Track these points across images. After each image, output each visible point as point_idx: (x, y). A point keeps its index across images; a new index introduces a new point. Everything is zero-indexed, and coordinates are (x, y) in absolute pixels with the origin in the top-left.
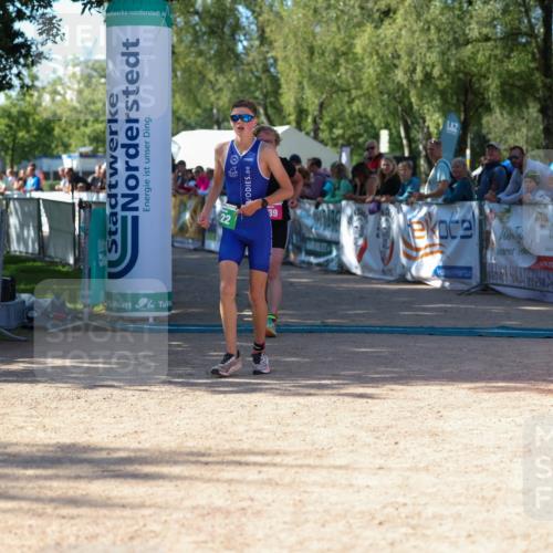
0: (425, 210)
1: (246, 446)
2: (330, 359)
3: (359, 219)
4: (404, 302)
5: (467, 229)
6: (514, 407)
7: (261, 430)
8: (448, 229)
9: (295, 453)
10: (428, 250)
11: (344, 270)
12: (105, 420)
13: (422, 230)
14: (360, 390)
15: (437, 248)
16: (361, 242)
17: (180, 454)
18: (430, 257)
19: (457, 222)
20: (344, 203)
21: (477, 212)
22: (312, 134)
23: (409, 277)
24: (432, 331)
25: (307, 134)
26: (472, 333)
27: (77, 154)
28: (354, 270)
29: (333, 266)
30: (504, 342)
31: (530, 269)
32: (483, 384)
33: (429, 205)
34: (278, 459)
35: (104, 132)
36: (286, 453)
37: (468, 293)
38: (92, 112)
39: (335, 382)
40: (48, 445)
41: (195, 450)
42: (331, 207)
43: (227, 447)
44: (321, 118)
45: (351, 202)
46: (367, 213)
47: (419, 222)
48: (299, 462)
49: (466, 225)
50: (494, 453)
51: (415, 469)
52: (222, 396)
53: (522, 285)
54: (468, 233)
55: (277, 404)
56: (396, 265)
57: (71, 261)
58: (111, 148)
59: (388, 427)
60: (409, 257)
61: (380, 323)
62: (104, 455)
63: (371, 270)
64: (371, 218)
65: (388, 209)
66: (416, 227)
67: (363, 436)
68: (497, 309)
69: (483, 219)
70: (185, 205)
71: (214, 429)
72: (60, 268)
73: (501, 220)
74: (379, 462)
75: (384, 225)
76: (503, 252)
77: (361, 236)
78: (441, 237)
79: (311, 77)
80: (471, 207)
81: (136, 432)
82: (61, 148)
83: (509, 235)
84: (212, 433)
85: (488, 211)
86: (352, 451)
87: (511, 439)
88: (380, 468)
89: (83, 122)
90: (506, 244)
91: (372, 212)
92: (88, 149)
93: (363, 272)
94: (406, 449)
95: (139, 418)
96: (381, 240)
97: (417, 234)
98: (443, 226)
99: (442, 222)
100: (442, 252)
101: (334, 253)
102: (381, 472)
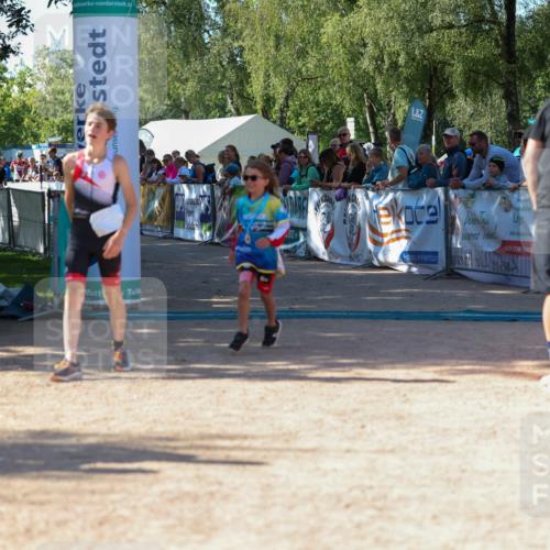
0: (391, 196)
1: (214, 431)
2: (298, 344)
3: (327, 206)
4: (371, 287)
5: (432, 214)
6: (479, 390)
7: (230, 415)
8: (414, 215)
9: (263, 437)
10: (394, 236)
11: (311, 256)
12: (75, 407)
13: (389, 216)
14: (328, 374)
15: (404, 233)
16: (328, 228)
17: (150, 438)
18: (397, 243)
19: (423, 207)
20: (310, 189)
21: (442, 197)
22: (278, 122)
23: (376, 263)
24: (399, 316)
25: (274, 122)
26: (437, 317)
27: (46, 144)
28: (321, 256)
29: (301, 252)
30: (469, 326)
31: (494, 252)
32: (448, 368)
33: (395, 191)
34: (246, 443)
35: (72, 122)
36: (253, 437)
37: (434, 277)
38: (61, 102)
39: (303, 366)
40: (19, 432)
41: (164, 435)
42: (298, 193)
43: (196, 431)
44: (288, 107)
45: (318, 189)
46: (334, 199)
47: (385, 208)
48: (266, 446)
49: (432, 210)
50: (459, 435)
51: (382, 451)
52: (190, 382)
53: (487, 269)
54: (434, 218)
55: (244, 390)
56: (363, 251)
57: (42, 250)
58: (79, 138)
59: (355, 411)
60: (376, 243)
61: (347, 308)
62: (73, 441)
63: (338, 256)
64: (338, 204)
65: (354, 196)
66: (382, 212)
67: (331, 420)
68: (462, 293)
69: (449, 205)
70: (154, 193)
71: (183, 414)
72: (31, 257)
73: (466, 205)
74: (346, 445)
75: (350, 212)
76: (467, 237)
77: (328, 222)
78: (407, 223)
79: (277, 65)
80: (436, 193)
81: (106, 419)
82: (30, 139)
83: (473, 220)
84: (181, 419)
85: (452, 196)
86: (319, 435)
87: (476, 421)
88: (348, 451)
89: (52, 111)
90: (472, 229)
91: (339, 199)
92: (57, 139)
93: (330, 258)
94: (373, 432)
95: (108, 404)
96: (348, 226)
97: (383, 220)
98: (409, 211)
99: (407, 208)
100: (407, 238)
101: (302, 240)
102: (348, 455)
